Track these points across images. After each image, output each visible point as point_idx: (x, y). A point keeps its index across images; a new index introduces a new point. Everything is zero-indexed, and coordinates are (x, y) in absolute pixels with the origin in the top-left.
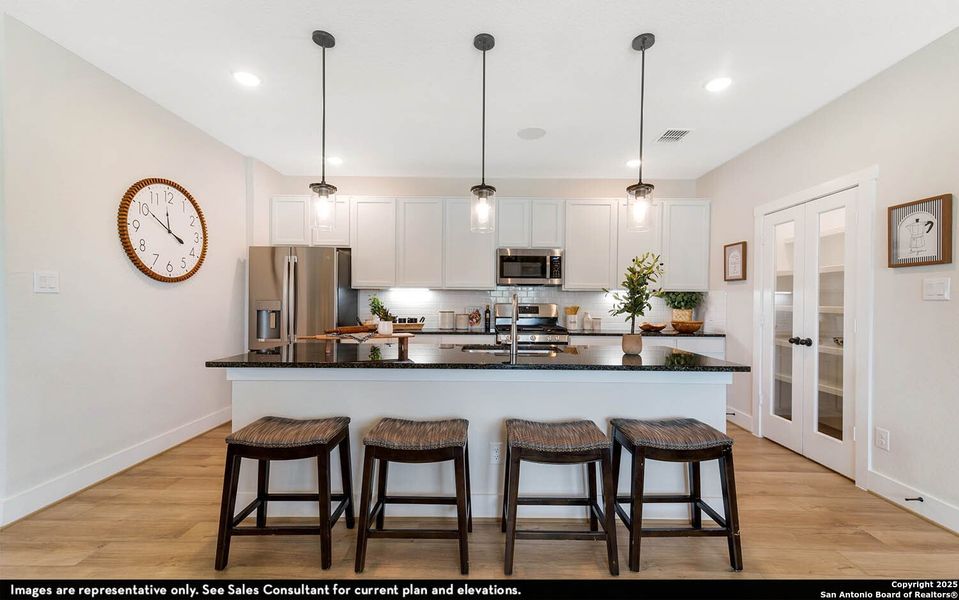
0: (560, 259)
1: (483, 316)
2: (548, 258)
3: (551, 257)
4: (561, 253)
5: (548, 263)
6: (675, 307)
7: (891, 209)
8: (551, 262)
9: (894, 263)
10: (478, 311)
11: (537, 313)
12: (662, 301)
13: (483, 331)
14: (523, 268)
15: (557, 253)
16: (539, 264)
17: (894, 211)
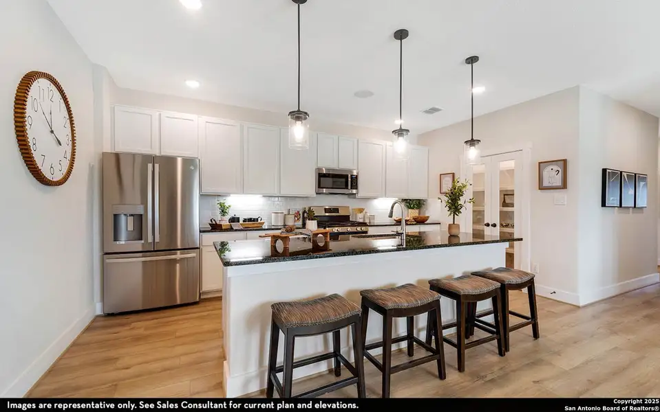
0: (357, 177)
1: (301, 216)
2: (349, 175)
3: (351, 176)
4: (358, 173)
5: (350, 179)
6: (411, 208)
7: (540, 163)
8: (352, 178)
9: (541, 188)
10: (298, 212)
11: (338, 212)
12: (403, 205)
13: (301, 226)
14: (334, 182)
15: (355, 174)
16: (344, 180)
17: (541, 164)
